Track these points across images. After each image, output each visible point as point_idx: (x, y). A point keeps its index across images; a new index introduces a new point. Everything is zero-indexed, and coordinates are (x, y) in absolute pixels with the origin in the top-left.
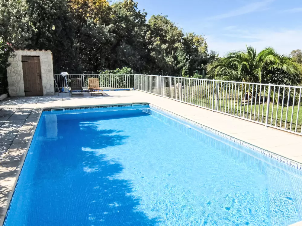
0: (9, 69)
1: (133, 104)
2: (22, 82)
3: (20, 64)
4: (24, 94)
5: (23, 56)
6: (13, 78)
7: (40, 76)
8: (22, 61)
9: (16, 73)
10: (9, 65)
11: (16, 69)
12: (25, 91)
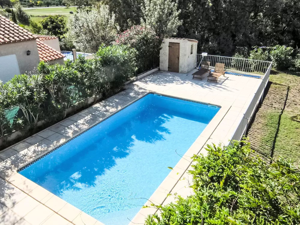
0: (161, 51)
1: (209, 104)
2: (168, 61)
3: (168, 48)
4: (167, 69)
5: (170, 43)
6: (163, 57)
7: (178, 58)
8: (169, 46)
9: (164, 54)
10: (161, 49)
11: (165, 51)
12: (168, 68)
